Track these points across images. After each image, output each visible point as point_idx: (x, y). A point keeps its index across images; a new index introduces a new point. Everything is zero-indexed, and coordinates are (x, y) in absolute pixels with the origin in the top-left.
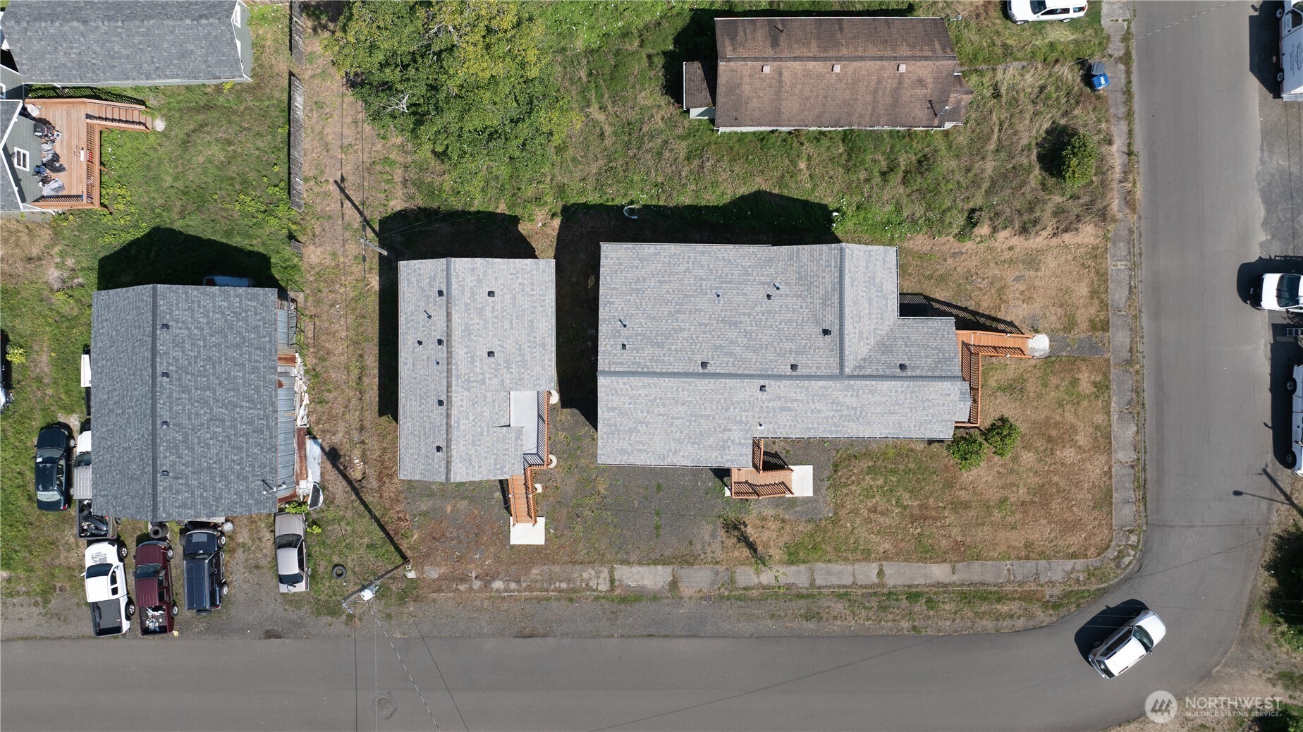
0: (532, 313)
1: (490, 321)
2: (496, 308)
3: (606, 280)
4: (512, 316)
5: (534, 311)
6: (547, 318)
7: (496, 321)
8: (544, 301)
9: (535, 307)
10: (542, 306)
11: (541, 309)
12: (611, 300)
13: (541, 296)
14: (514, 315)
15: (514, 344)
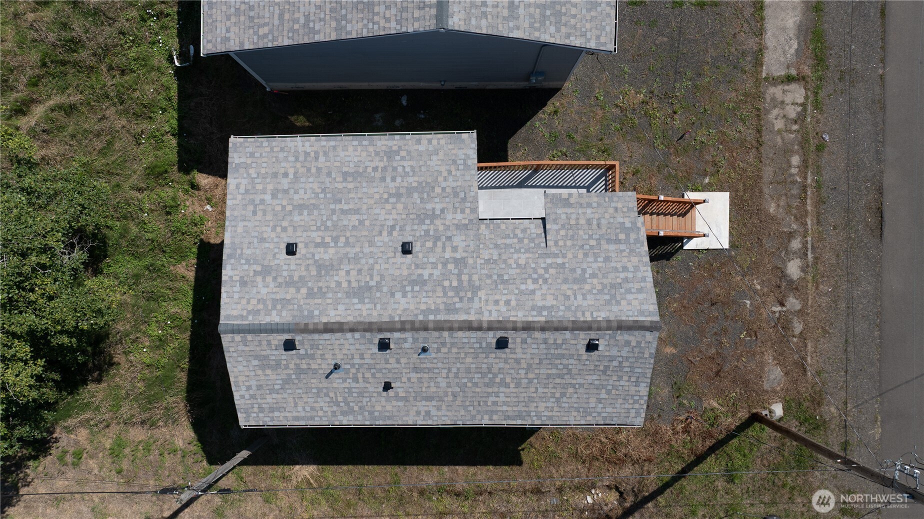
0: (329, 174)
1: (344, 251)
2: (319, 240)
3: (265, 36)
4: (333, 211)
5: (325, 171)
6: (339, 149)
7: (343, 239)
8: (307, 154)
9: (319, 170)
10: (317, 158)
11: (322, 159)
12: (302, 20)
13: (297, 159)
14: (332, 206)
15: (388, 206)
